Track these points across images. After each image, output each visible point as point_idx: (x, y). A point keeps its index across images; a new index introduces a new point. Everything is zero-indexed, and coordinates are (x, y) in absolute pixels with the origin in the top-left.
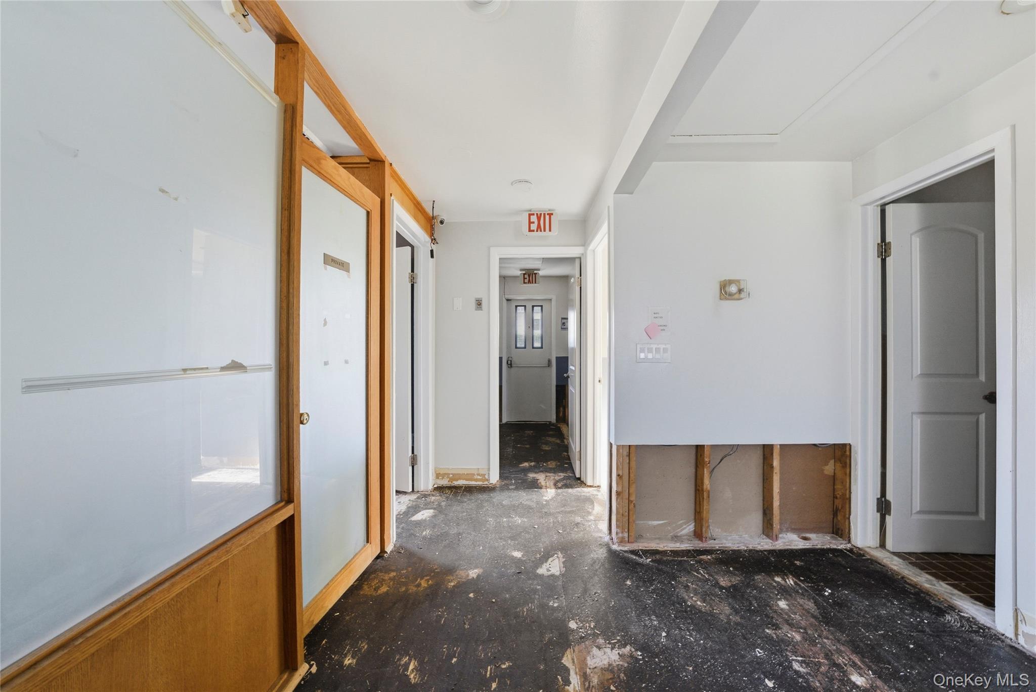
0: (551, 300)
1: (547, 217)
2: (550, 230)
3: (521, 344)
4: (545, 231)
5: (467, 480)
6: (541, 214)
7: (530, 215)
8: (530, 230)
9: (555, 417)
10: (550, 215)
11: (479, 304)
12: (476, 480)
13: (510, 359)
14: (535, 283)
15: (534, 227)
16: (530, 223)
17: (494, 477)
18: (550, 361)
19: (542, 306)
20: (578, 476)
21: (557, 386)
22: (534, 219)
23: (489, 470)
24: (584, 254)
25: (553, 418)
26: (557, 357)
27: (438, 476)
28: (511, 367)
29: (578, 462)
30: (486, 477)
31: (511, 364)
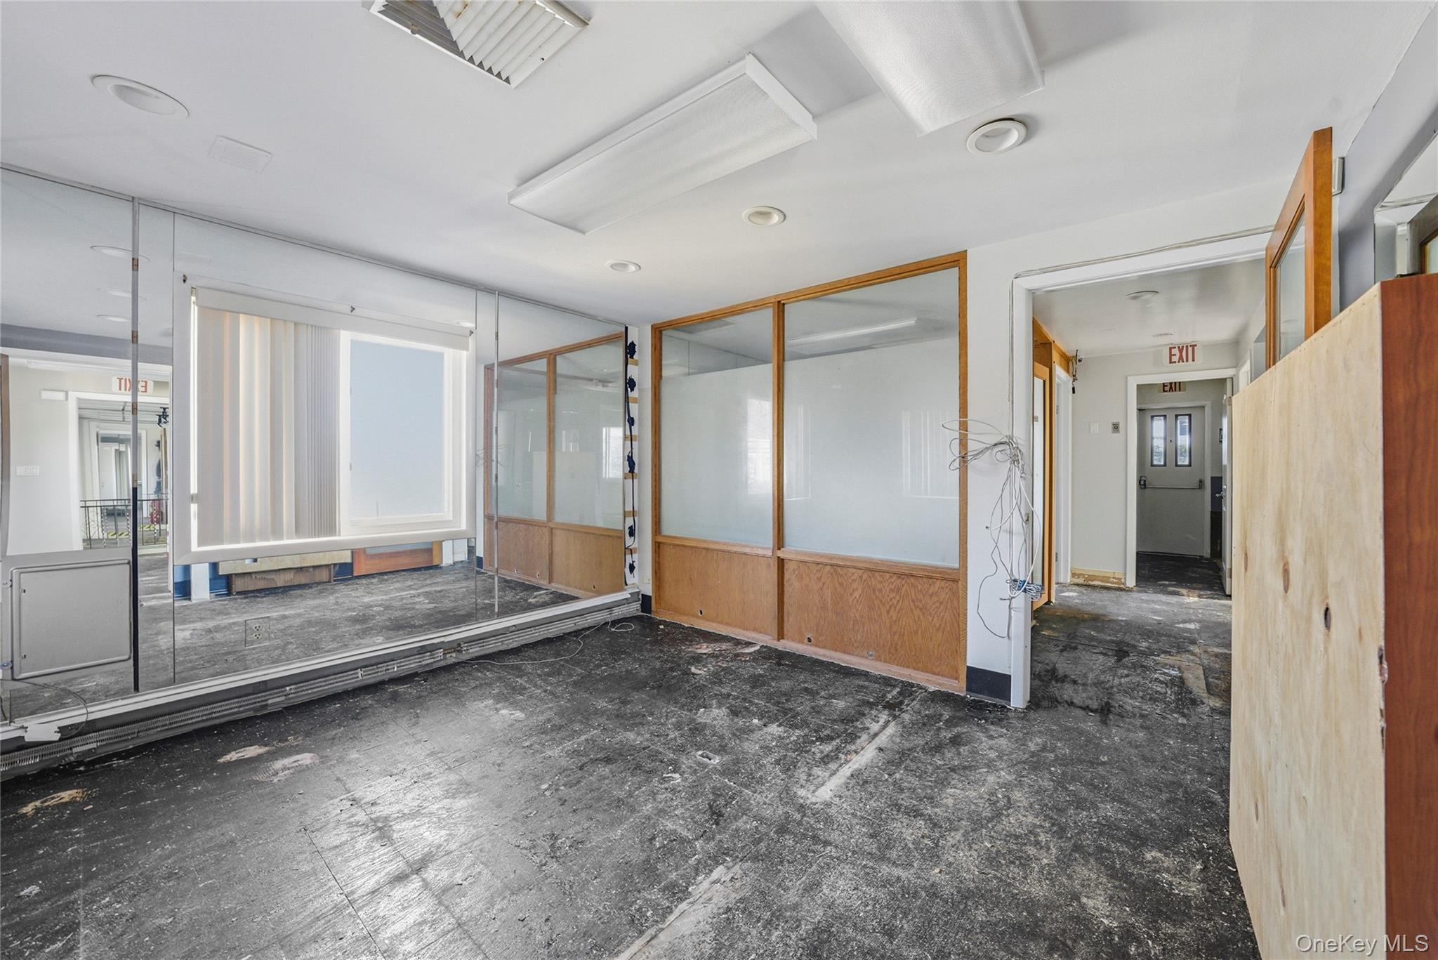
0: (1204, 407)
1: (1190, 349)
2: (1193, 360)
3: (1158, 461)
4: (1187, 361)
5: (1102, 582)
6: (1183, 347)
7: (1170, 349)
8: (1171, 362)
9: (1209, 551)
10: (1193, 346)
11: (1116, 427)
12: (1112, 583)
13: (1143, 478)
14: (1180, 390)
15: (1175, 359)
16: (1171, 355)
17: (1131, 581)
18: (1201, 482)
19: (1190, 415)
20: (1227, 593)
21: (1212, 512)
22: (1175, 351)
23: (1125, 574)
24: (1237, 375)
25: (1206, 552)
26: (1212, 478)
27: (1073, 575)
28: (1145, 488)
29: (1228, 579)
30: (1123, 581)
31: (1145, 485)
